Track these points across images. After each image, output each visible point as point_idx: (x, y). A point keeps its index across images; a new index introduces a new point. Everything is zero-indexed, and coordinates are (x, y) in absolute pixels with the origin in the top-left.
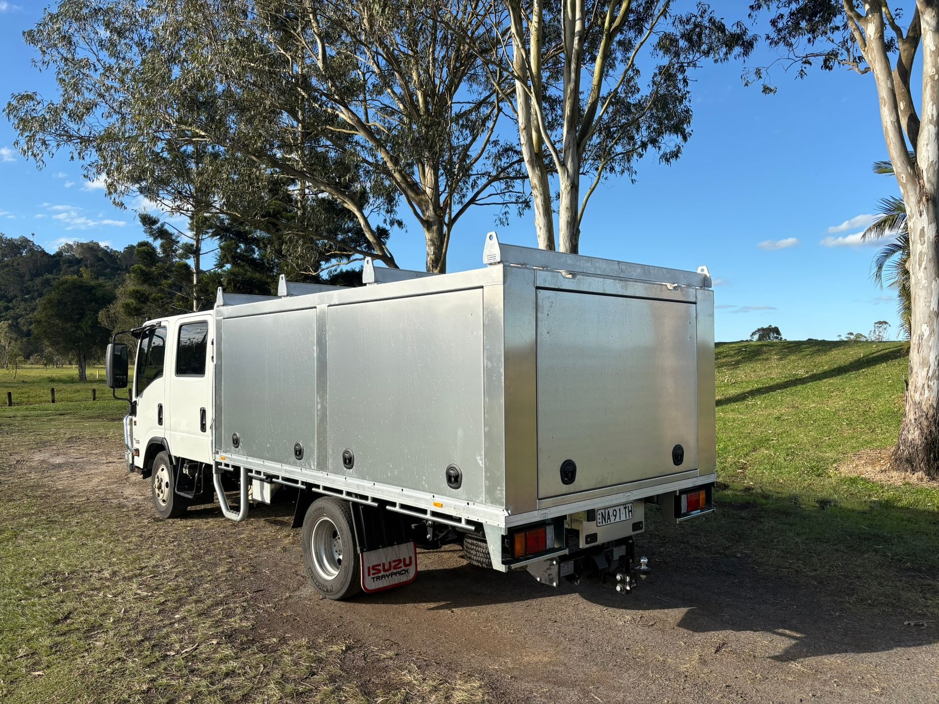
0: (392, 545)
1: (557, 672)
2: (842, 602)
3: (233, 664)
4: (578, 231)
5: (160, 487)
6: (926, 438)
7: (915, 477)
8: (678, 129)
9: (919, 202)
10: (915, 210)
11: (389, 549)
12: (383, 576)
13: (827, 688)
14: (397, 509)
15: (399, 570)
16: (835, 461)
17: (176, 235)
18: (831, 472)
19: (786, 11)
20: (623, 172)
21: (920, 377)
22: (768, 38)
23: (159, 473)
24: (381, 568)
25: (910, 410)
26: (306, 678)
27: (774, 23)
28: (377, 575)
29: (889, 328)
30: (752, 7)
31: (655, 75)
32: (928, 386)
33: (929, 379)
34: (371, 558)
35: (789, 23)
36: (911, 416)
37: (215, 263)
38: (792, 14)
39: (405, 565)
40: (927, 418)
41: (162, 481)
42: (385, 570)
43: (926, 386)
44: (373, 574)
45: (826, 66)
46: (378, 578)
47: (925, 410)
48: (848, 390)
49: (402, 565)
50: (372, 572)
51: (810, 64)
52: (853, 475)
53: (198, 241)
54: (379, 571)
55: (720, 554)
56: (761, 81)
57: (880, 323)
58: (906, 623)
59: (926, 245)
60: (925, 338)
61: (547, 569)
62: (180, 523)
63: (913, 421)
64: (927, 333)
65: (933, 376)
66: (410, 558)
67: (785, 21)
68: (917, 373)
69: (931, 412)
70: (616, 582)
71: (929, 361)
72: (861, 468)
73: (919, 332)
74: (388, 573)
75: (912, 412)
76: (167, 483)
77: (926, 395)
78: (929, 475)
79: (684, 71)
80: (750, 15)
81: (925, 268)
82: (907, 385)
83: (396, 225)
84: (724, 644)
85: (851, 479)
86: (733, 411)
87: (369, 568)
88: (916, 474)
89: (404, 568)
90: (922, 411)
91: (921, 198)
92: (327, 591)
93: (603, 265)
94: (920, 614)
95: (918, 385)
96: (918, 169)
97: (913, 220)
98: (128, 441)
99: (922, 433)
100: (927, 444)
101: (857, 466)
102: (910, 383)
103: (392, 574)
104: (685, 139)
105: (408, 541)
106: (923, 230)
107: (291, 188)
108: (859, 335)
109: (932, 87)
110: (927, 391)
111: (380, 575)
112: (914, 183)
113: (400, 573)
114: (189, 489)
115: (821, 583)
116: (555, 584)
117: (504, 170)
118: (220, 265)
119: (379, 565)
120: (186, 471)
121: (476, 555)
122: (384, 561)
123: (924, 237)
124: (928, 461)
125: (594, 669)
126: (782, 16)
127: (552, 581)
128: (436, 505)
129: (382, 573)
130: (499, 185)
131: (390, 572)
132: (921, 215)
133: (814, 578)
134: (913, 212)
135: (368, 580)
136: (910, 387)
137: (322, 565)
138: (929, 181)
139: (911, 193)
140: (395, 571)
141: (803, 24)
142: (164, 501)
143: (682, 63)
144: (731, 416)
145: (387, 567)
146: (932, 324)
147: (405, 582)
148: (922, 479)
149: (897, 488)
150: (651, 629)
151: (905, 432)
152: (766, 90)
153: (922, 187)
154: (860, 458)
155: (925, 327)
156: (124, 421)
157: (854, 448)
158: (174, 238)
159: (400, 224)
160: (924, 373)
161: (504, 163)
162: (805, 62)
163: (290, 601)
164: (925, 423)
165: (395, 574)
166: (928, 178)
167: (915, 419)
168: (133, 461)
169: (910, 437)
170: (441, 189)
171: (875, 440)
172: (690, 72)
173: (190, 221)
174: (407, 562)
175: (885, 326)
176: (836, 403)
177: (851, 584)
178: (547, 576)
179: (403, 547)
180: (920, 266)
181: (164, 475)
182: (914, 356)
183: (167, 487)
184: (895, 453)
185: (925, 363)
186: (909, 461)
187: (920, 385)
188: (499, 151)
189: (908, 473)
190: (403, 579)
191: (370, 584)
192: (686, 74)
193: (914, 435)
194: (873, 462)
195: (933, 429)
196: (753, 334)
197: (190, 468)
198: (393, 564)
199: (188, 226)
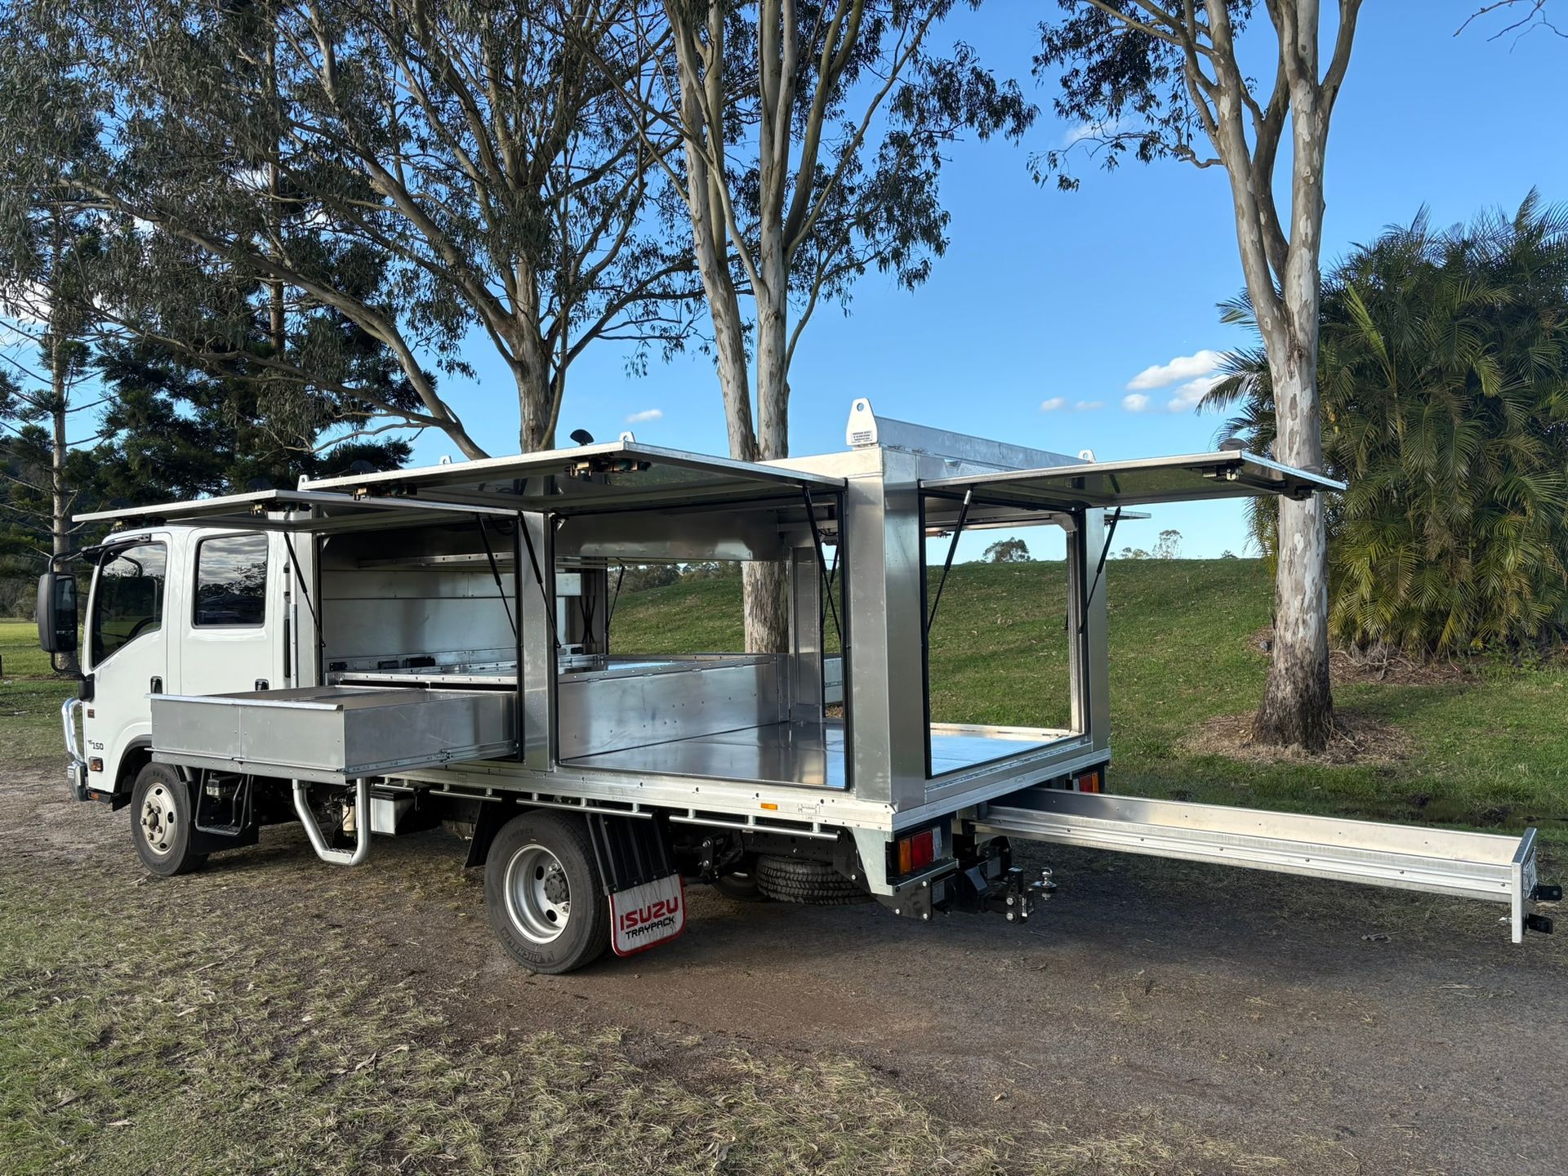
0: (649, 880)
1: (949, 1038)
2: (1272, 917)
3: (457, 1075)
4: (787, 389)
5: (154, 824)
6: (1301, 696)
7: (1288, 752)
8: (930, 234)
9: (1289, 358)
10: (1284, 370)
11: (647, 888)
12: (641, 930)
13: (1306, 1023)
14: (690, 819)
15: (662, 918)
16: (1178, 735)
17: (14, 375)
18: (1176, 750)
19: (1082, 65)
20: (830, 294)
21: (1292, 610)
22: (1058, 104)
23: (151, 796)
24: (637, 916)
25: (1278, 657)
26: (588, 1082)
27: (1065, 83)
28: (632, 929)
29: (1180, 541)
30: (1036, 59)
31: (885, 146)
32: (1304, 622)
33: (1302, 610)
34: (623, 903)
35: (1087, 84)
36: (1281, 665)
37: (99, 429)
38: (1091, 70)
39: (670, 911)
40: (1302, 667)
41: (160, 811)
42: (643, 921)
43: (1300, 621)
44: (628, 927)
45: (1144, 153)
46: (634, 932)
47: (1299, 655)
48: (1176, 631)
49: (664, 910)
50: (626, 923)
51: (1123, 148)
52: (1207, 753)
53: (60, 386)
54: (635, 922)
55: (1084, 868)
56: (1057, 171)
57: (1168, 533)
58: (1364, 938)
59: (1298, 420)
60: (1298, 552)
61: (912, 895)
62: (202, 881)
63: (1284, 672)
64: (1300, 546)
65: (1309, 606)
66: (676, 899)
67: (1081, 80)
68: (1288, 603)
69: (1308, 658)
70: (1007, 908)
71: (1303, 587)
72: (1214, 744)
73: (1290, 545)
74: (647, 924)
75: (1282, 659)
76: (170, 814)
77: (1300, 635)
78: (1306, 747)
79: (934, 145)
80: (1034, 72)
81: (1298, 453)
82: (1275, 621)
83: (457, 370)
84: (1151, 982)
85: (1205, 759)
86: (1017, 666)
87: (622, 917)
88: (1291, 747)
89: (668, 915)
90: (1295, 657)
91: (1292, 353)
92: (542, 961)
93: (983, 449)
94: (1376, 926)
95: (1289, 620)
96: (1287, 310)
97: (1281, 384)
98: (71, 744)
99: (1296, 688)
100: (1303, 704)
101: (1209, 740)
102: (1279, 618)
103: (652, 926)
104: (939, 248)
105: (672, 873)
106: (1294, 398)
107: (253, 300)
108: (1139, 552)
109: (1307, 194)
110: (1301, 629)
111: (637, 927)
112: (1282, 331)
113: (662, 923)
114: (223, 821)
115: (1235, 896)
116: (925, 916)
117: (642, 284)
118: (109, 434)
119: (635, 913)
120: (213, 792)
121: (787, 886)
122: (642, 907)
123: (1295, 408)
124: (1305, 727)
125: (998, 1029)
126: (1076, 72)
127: (920, 912)
128: (764, 806)
129: (640, 925)
130: (635, 309)
131: (650, 922)
132: (1291, 378)
133: (1224, 890)
134: (1281, 372)
135: (621, 935)
136: (1278, 623)
137: (525, 923)
138: (1302, 329)
139: (1278, 346)
140: (656, 920)
141: (1106, 88)
142: (163, 846)
143: (931, 132)
144: (1016, 674)
145: (645, 915)
146: (1308, 534)
147: (671, 937)
148: (1298, 754)
149: (1268, 769)
150: (1045, 973)
151: (1273, 688)
152: (1065, 183)
153: (1293, 338)
154: (1211, 729)
155: (1298, 537)
156: (64, 710)
157: (1200, 715)
158: (10, 380)
159: (465, 368)
160: (1297, 604)
161: (642, 273)
162: (1117, 145)
163: (482, 982)
164: (1300, 675)
165: (657, 925)
166: (1301, 324)
167: (1287, 669)
168: (83, 782)
169: (1280, 695)
170: (542, 311)
171: (1227, 702)
172: (943, 147)
173: (41, 351)
174: (672, 906)
175: (1174, 537)
176: (1163, 651)
177: (1273, 894)
178: (911, 904)
179: (665, 881)
180: (1291, 450)
181: (163, 801)
182: (1285, 581)
183: (171, 820)
184: (1259, 719)
185: (1299, 588)
186: (1280, 728)
187: (1292, 620)
188: (633, 253)
189: (1279, 747)
190: (667, 932)
191: (624, 942)
192: (937, 149)
193: (1285, 691)
194: (1229, 733)
195: (1311, 683)
196: (987, 551)
197: (221, 786)
198: (653, 910)
199: (39, 359)
